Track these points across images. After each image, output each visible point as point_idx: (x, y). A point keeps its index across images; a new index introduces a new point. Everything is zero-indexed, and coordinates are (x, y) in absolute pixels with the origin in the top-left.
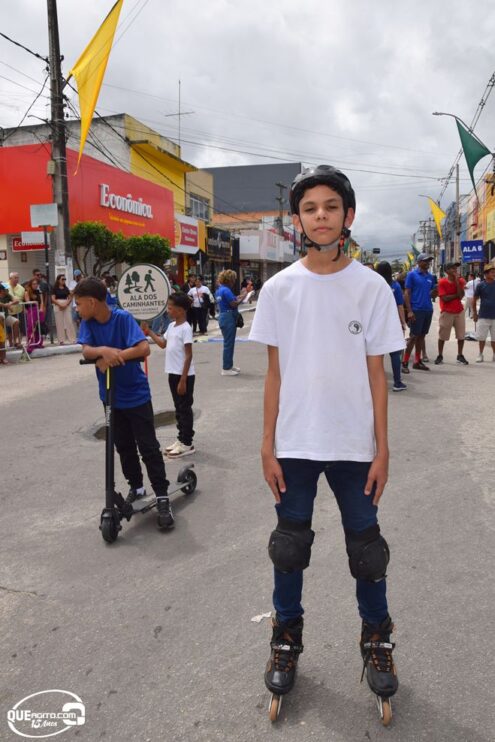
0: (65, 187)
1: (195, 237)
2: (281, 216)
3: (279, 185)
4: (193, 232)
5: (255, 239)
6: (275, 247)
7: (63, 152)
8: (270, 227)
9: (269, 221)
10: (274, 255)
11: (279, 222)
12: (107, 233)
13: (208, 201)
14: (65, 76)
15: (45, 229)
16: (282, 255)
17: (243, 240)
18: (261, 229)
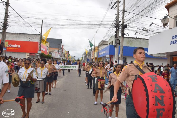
0: (41, 48)
1: (47, 54)
3: (59, 44)
4: (47, 53)
5: (55, 54)
6: (57, 55)
7: (41, 44)
8: (56, 52)
9: (56, 50)
10: (57, 57)
11: (58, 51)
12: (45, 55)
13: (48, 47)
14: (42, 35)
15: (39, 54)
16: (58, 57)
17: (52, 54)
18: (55, 52)
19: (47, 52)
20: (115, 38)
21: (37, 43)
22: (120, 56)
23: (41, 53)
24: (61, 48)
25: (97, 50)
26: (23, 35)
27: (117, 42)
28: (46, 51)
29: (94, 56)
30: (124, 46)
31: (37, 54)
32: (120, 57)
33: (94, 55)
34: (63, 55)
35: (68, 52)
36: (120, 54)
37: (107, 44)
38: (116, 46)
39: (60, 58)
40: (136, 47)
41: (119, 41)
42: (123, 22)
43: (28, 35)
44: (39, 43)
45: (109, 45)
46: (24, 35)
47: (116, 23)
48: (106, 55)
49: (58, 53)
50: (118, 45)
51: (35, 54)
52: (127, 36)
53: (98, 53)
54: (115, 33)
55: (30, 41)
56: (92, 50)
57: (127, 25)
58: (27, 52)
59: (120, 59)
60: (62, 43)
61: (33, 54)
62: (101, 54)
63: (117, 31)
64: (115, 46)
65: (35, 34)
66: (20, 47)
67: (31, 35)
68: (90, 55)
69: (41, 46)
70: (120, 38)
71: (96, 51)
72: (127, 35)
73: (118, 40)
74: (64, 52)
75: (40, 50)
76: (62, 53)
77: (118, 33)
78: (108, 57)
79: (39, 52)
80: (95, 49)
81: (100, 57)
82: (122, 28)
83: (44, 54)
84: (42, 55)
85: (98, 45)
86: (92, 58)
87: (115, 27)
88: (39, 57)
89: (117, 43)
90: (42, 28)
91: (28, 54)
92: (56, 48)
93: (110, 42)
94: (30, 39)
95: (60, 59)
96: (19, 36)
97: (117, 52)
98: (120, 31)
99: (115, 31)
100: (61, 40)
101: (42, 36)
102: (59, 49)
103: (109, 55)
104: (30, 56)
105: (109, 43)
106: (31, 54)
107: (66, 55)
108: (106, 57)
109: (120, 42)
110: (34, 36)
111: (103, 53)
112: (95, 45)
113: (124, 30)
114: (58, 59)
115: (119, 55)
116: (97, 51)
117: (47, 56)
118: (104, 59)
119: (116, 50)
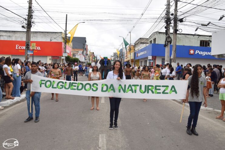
0: (66, 50)
2: (84, 51)
3: (83, 44)
5: (79, 56)
6: (82, 58)
7: (66, 45)
8: (81, 54)
9: (81, 52)
10: (82, 60)
11: (83, 52)
17: (76, 56)
18: (78, 54)
19: (71, 55)
20: (165, 35)
21: (61, 43)
22: (172, 57)
23: (67, 56)
24: (86, 49)
25: (133, 50)
26: (40, 34)
27: (168, 40)
28: (70, 52)
29: (130, 58)
30: (177, 44)
31: (62, 58)
32: (172, 59)
33: (130, 56)
34: (87, 57)
35: (93, 53)
36: (172, 55)
37: (148, 42)
38: (167, 45)
39: (85, 61)
40: (185, 45)
41: (171, 38)
42: (176, 15)
43: (46, 34)
44: (63, 44)
45: (149, 43)
46: (42, 34)
47: (166, 16)
48: (149, 57)
49: (82, 55)
50: (169, 43)
51: (59, 57)
52: (180, 33)
53: (135, 54)
54: (166, 29)
55: (52, 41)
56: (127, 50)
57: (183, 19)
58: (49, 55)
59: (172, 61)
60: (86, 42)
61: (56, 57)
62: (139, 55)
63: (168, 27)
64: (165, 45)
65: (56, 33)
66: (39, 49)
67: (51, 34)
68: (123, 57)
69: (66, 47)
70: (172, 35)
71: (131, 51)
72: (180, 31)
73: (169, 37)
74: (88, 53)
75: (65, 52)
76: (86, 55)
77: (169, 28)
78: (151, 59)
79: (65, 55)
80: (130, 50)
81: (137, 58)
82: (174, 23)
83: (69, 56)
84: (68, 59)
85: (135, 44)
86: (126, 60)
87: (165, 21)
88: (64, 61)
89: (168, 42)
90: (66, 24)
91: (50, 58)
92: (80, 48)
93: (152, 39)
94: (51, 39)
95: (85, 63)
96: (35, 35)
97: (168, 52)
98: (171, 26)
99: (165, 27)
100: (85, 38)
101: (66, 34)
102: (83, 49)
103: (151, 57)
104: (52, 60)
105: (149, 41)
106: (53, 57)
107: (91, 58)
108: (149, 59)
109: (171, 40)
110: (54, 34)
111: (142, 53)
112: (131, 44)
113: (178, 25)
114: (83, 62)
115: (170, 57)
116: (134, 52)
117: (74, 59)
118: (142, 61)
119: (167, 49)
